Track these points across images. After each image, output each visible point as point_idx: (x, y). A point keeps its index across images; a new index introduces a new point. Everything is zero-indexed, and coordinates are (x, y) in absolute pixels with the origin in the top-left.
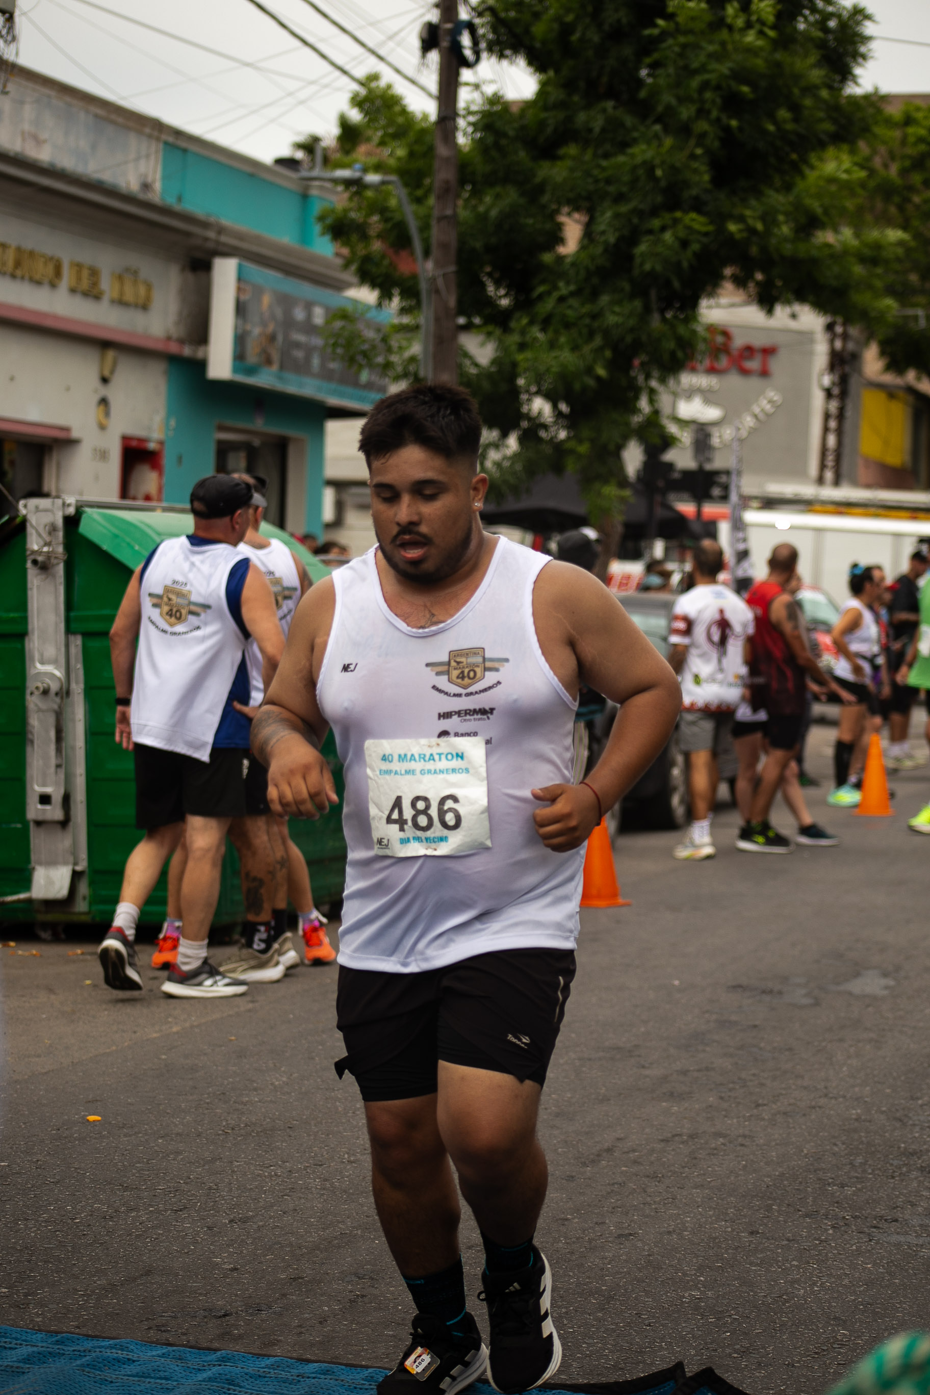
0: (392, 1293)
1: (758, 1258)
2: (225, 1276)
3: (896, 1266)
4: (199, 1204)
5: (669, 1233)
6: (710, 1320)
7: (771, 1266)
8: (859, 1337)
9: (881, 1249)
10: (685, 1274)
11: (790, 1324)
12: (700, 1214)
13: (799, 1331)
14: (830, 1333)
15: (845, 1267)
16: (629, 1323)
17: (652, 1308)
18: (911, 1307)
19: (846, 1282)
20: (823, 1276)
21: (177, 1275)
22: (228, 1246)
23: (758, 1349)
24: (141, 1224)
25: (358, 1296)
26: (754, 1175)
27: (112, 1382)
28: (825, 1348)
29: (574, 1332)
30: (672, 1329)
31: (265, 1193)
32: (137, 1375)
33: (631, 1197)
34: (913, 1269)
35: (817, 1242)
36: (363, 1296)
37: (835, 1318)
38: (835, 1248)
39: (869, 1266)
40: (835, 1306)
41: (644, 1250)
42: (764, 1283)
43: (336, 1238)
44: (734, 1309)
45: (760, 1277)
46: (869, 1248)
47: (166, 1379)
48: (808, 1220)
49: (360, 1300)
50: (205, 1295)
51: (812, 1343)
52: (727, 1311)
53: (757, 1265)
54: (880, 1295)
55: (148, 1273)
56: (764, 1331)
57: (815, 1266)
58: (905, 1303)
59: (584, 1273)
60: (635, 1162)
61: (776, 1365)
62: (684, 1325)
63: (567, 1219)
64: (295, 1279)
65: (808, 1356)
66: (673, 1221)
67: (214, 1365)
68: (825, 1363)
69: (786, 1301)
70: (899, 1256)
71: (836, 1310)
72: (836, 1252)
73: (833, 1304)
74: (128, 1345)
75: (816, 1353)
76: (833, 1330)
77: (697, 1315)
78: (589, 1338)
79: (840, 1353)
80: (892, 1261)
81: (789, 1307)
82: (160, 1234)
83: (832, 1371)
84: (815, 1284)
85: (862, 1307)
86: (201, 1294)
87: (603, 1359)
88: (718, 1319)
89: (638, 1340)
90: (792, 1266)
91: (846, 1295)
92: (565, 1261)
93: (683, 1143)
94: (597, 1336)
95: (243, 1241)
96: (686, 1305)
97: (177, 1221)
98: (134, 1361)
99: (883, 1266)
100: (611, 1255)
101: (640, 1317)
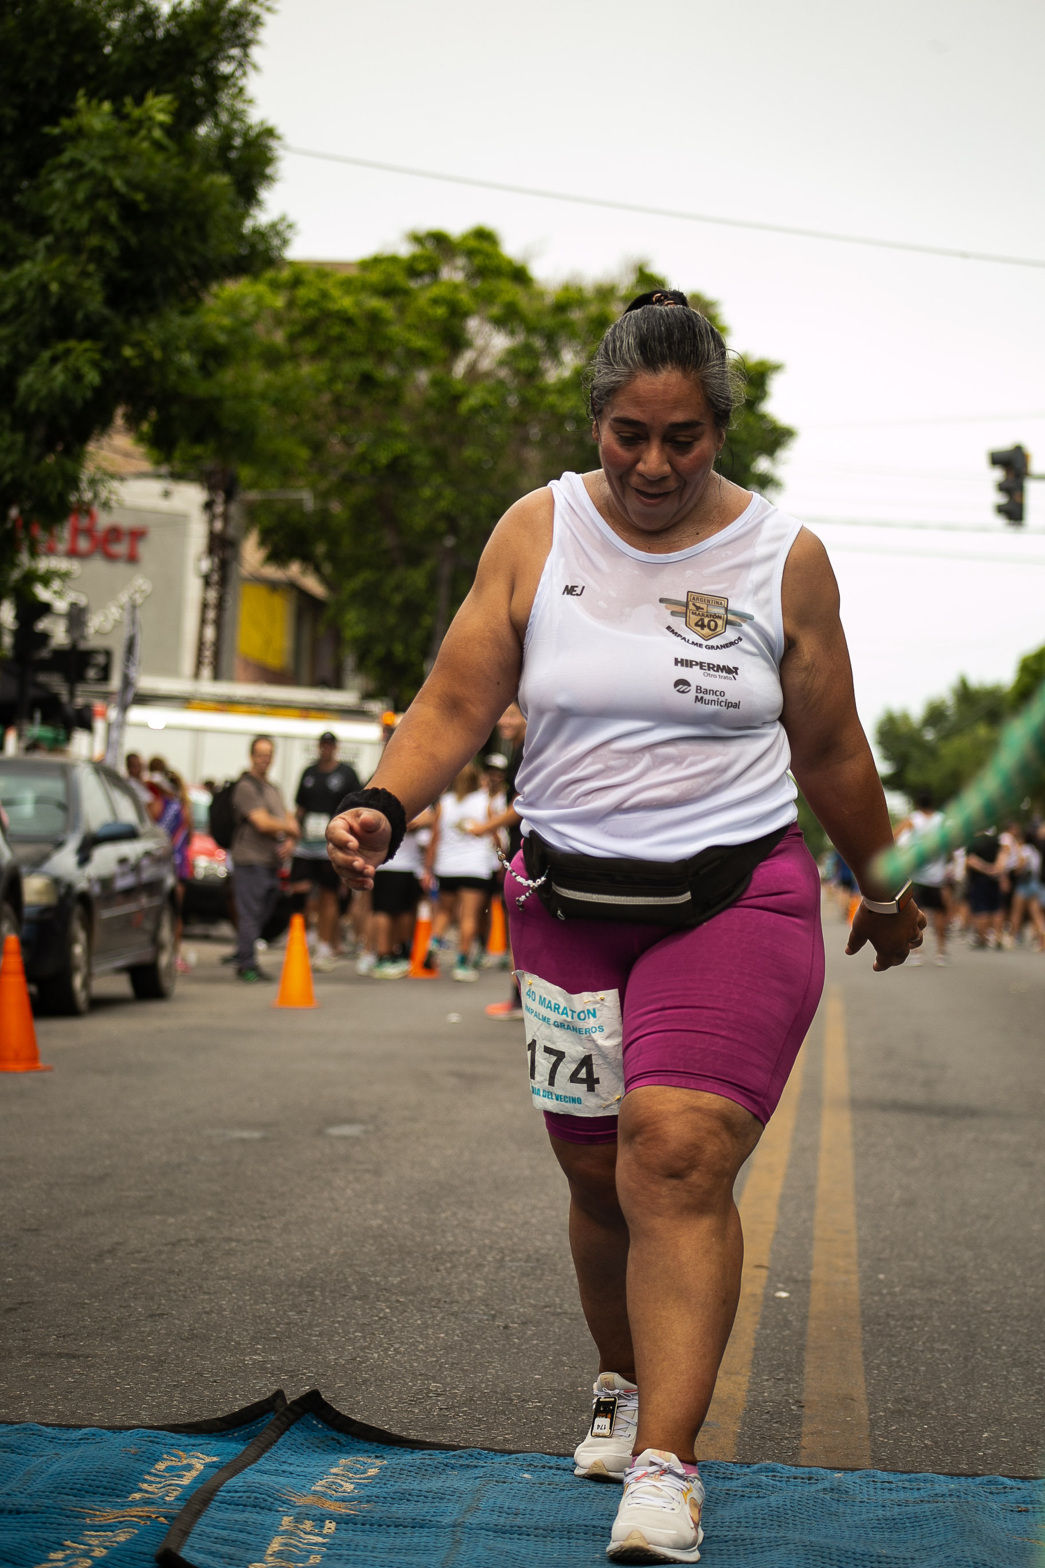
1: (315, 1331)
5: (206, 1313)
7: (333, 1336)
8: (454, 1388)
9: (449, 1323)
10: (238, 1343)
11: (373, 1379)
12: (235, 1298)
13: (386, 1385)
14: (420, 1386)
15: (415, 1336)
16: (191, 1380)
17: (212, 1369)
18: (501, 1366)
19: (421, 1347)
20: (394, 1343)
23: (345, 1399)
26: (283, 1269)
28: (421, 1397)
29: (131, 1388)
30: (242, 1384)
33: (151, 1286)
35: (377, 1318)
37: (421, 1375)
38: (398, 1322)
39: (442, 1335)
40: (417, 1366)
41: (184, 1326)
42: (331, 1349)
44: (306, 1368)
45: (324, 1345)
46: (436, 1322)
48: (358, 1302)
51: (404, 1393)
52: (299, 1370)
53: (316, 1336)
54: (463, 1357)
56: (347, 1385)
57: (382, 1336)
59: (123, 1344)
60: (144, 1260)
62: (254, 1381)
63: (86, 1304)
65: (404, 1403)
66: (207, 1304)
68: (425, 1408)
69: (361, 1363)
71: (419, 1369)
72: (400, 1325)
73: (415, 1364)
75: (412, 1401)
76: (423, 1384)
78: (151, 1392)
79: (439, 1401)
80: (465, 1332)
81: (366, 1367)
83: (435, 1413)
84: (387, 1350)
85: (447, 1366)
90: (356, 1337)
91: (425, 1357)
92: (98, 1334)
93: (192, 1245)
94: (160, 1391)
99: (458, 1336)
100: (148, 1329)
101: (201, 1376)
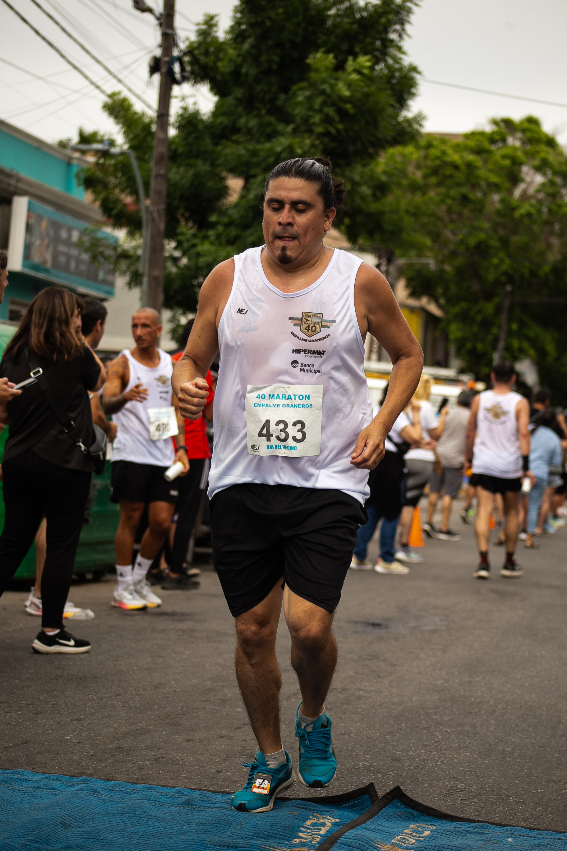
0: (180, 757)
1: (399, 748)
2: (75, 746)
3: (484, 755)
4: (49, 711)
5: (342, 734)
6: (378, 776)
7: (409, 752)
8: (471, 787)
9: (473, 746)
10: (357, 754)
11: (427, 779)
12: (359, 726)
13: (434, 783)
14: (452, 785)
15: (453, 754)
17: (341, 769)
18: (498, 774)
19: (456, 761)
20: (441, 758)
21: (44, 744)
22: (72, 731)
24: (15, 719)
25: (159, 757)
26: (386, 709)
27: (19, 790)
28: (452, 791)
30: (356, 779)
31: (88, 707)
32: (34, 787)
34: (495, 756)
35: (433, 742)
36: (162, 758)
37: (454, 778)
38: (445, 745)
39: (468, 754)
40: (452, 772)
42: (407, 760)
43: (138, 730)
44: (392, 771)
45: (404, 757)
46: (465, 745)
47: (53, 789)
48: (425, 731)
49: (161, 759)
50: (65, 754)
51: (443, 789)
52: (388, 772)
53: (400, 751)
54: (478, 768)
55: (26, 742)
56: (413, 782)
57: (435, 753)
58: (494, 772)
61: (424, 799)
62: (363, 778)
64: (118, 748)
65: (443, 795)
66: (343, 729)
67: (80, 784)
68: (453, 798)
69: (422, 769)
70: (485, 750)
71: (453, 774)
72: (446, 747)
73: (451, 771)
74: (23, 772)
75: (447, 794)
76: (454, 783)
77: (370, 773)
79: (462, 794)
80: (481, 752)
81: (425, 771)
82: (28, 724)
83: (459, 802)
84: (437, 761)
85: (468, 773)
86: (61, 753)
87: (318, 792)
88: (383, 776)
89: (337, 784)
90: (421, 752)
91: (457, 767)
93: (339, 692)
95: (80, 729)
96: (362, 768)
97: (37, 719)
98: (29, 781)
99: (476, 754)
